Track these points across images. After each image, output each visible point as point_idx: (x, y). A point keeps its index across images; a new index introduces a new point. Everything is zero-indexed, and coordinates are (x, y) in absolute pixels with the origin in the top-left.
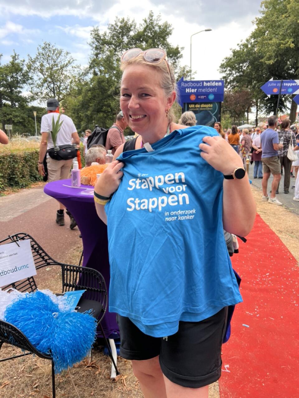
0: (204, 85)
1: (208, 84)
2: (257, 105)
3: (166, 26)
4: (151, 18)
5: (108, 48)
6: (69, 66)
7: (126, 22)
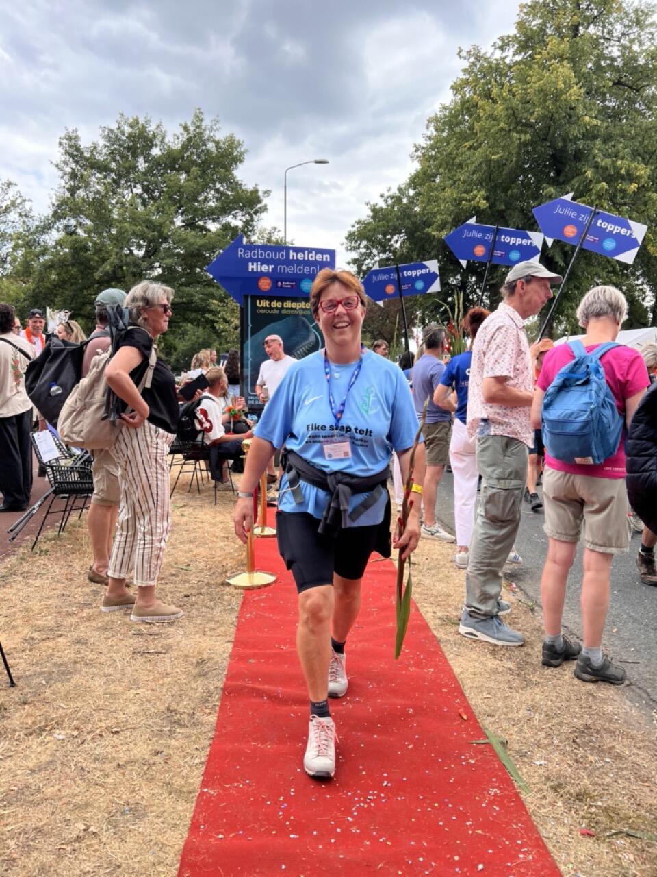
0: (291, 258)
1: (300, 256)
3: (232, 144)
4: (198, 124)
5: (101, 179)
6: (12, 213)
7: (143, 126)
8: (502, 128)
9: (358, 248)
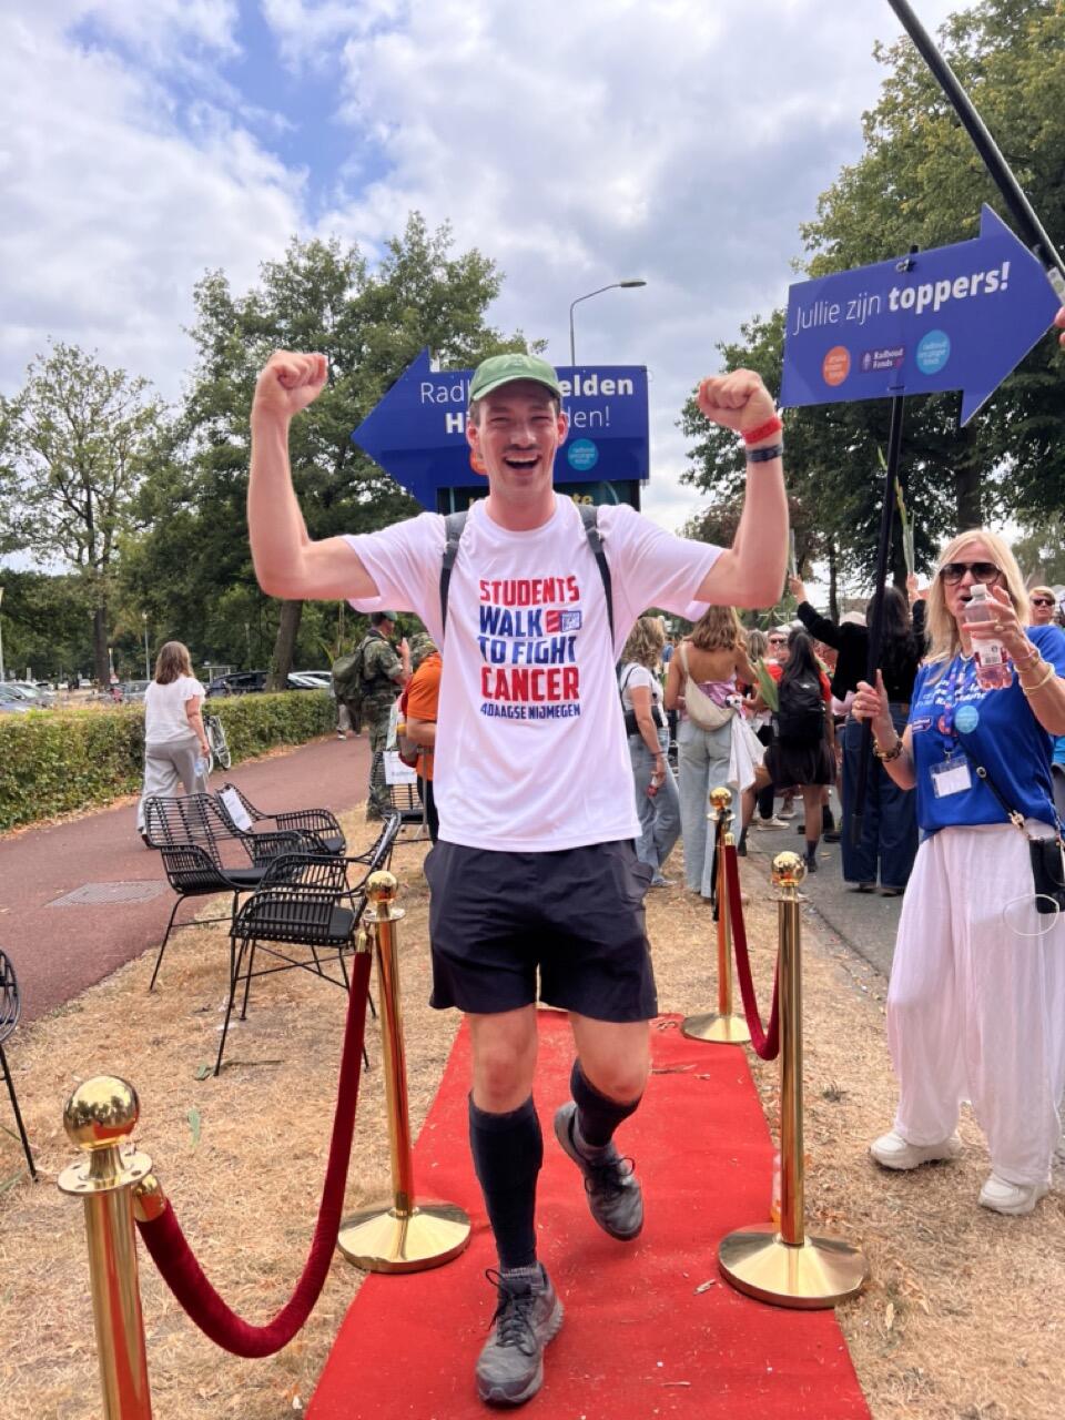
2: (831, 553)
3: (476, 266)
4: (415, 238)
7: (328, 255)
8: (973, 168)
9: (706, 427)
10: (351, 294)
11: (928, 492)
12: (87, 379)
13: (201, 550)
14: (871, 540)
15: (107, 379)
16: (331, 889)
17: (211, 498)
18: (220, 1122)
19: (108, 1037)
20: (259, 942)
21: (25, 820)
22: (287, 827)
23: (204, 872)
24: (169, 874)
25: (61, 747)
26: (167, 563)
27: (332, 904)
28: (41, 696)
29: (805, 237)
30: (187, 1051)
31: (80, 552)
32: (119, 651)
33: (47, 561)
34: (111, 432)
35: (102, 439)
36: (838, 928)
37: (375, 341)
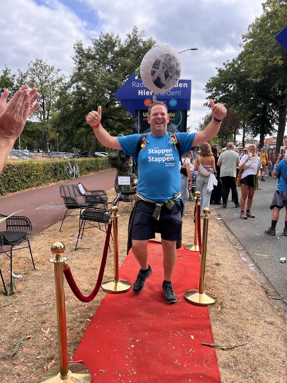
2: (244, 127)
3: (151, 42)
4: (135, 34)
5: (92, 63)
7: (111, 37)
9: (212, 91)
10: (116, 49)
11: (272, 111)
12: (44, 68)
13: (73, 118)
14: (255, 124)
15: (49, 69)
16: (104, 209)
17: (76, 104)
18: (76, 261)
19: (50, 240)
20: (86, 221)
21: (28, 188)
22: (94, 194)
23: (73, 203)
24: (65, 203)
25: (37, 170)
26: (64, 121)
27: (104, 213)
28: (30, 155)
29: (243, 38)
30: (68, 245)
31: (41, 116)
32: (50, 143)
33: (32, 118)
34: (50, 83)
35: (48, 85)
36: (228, 227)
37: (122, 63)
